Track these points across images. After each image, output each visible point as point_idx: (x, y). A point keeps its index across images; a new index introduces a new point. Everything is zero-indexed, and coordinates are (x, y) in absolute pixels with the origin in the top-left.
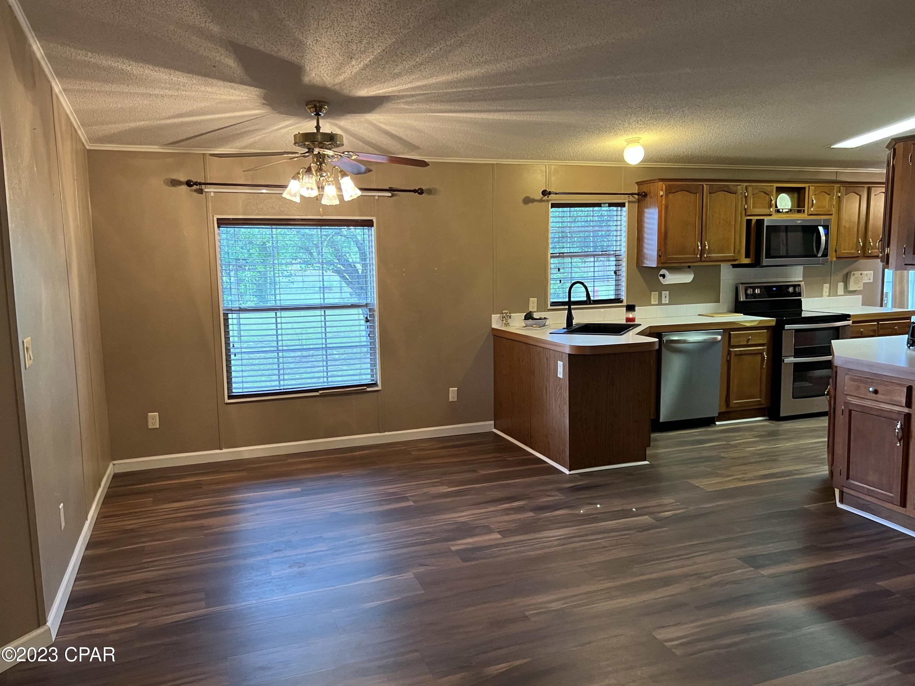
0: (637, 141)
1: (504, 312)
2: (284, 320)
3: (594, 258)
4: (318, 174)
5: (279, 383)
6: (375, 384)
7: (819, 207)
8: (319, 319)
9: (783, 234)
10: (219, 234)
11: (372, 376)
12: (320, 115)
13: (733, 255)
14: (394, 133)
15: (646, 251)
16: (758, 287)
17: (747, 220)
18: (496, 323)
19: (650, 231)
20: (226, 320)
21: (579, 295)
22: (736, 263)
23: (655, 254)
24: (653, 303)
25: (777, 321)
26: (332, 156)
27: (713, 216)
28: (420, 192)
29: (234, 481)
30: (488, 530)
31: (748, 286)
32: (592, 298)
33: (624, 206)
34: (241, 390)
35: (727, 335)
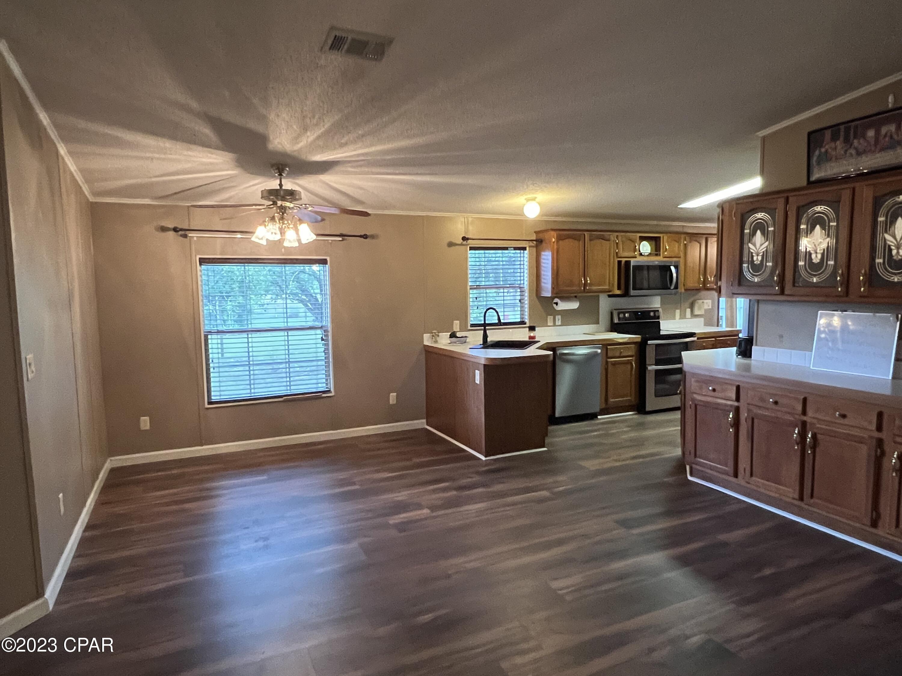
0: (534, 199)
1: (433, 332)
2: (254, 340)
3: (504, 289)
4: (281, 222)
5: (251, 391)
6: (329, 391)
7: (670, 252)
8: (283, 338)
9: (645, 272)
10: (201, 271)
11: (327, 384)
12: (282, 175)
13: (608, 287)
15: (543, 284)
16: (627, 312)
17: (618, 261)
18: (427, 341)
19: (545, 269)
20: (206, 340)
21: (492, 318)
22: (610, 293)
23: (550, 286)
24: (549, 324)
25: (642, 338)
26: (293, 208)
27: (593, 258)
28: (365, 237)
29: (213, 471)
30: (419, 506)
31: (621, 311)
32: (502, 321)
33: (526, 250)
34: (218, 398)
35: (605, 349)
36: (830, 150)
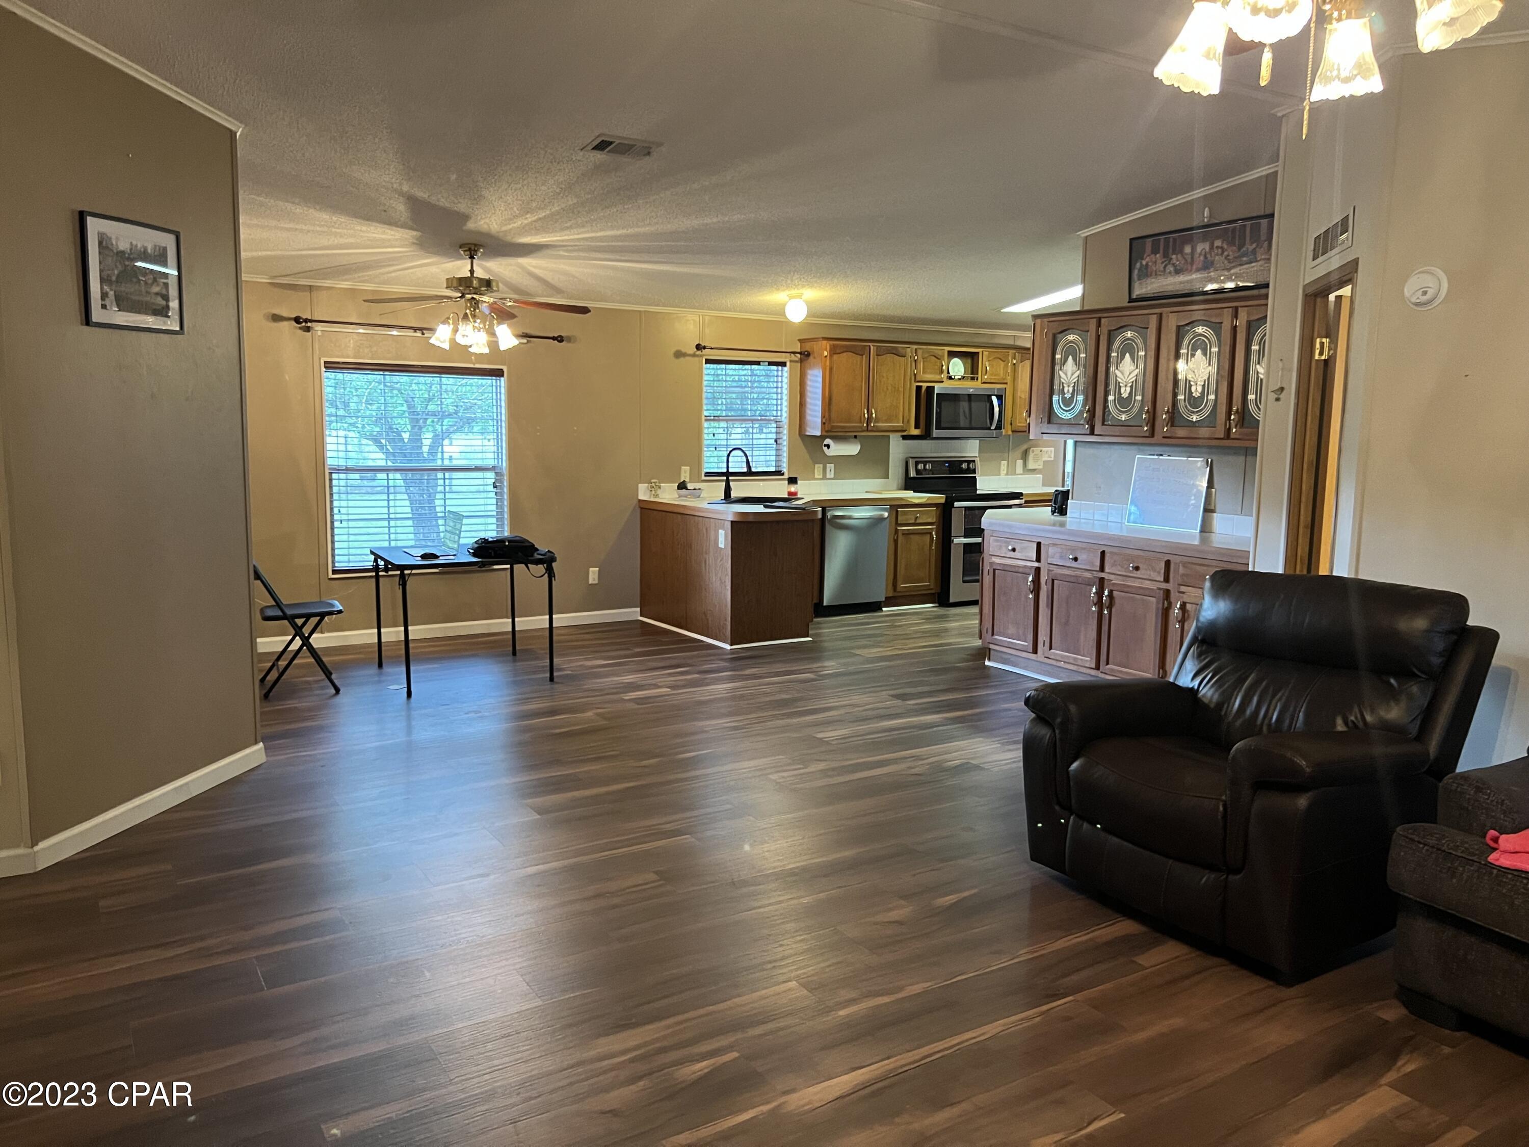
0: (800, 297)
1: (653, 481)
3: (755, 423)
7: (992, 375)
10: (326, 380)
12: (474, 258)
13: (901, 424)
14: (541, 275)
15: (808, 418)
16: (928, 462)
17: (917, 387)
18: (643, 493)
19: (812, 395)
20: (331, 481)
21: (738, 465)
22: (906, 434)
23: (819, 420)
24: (816, 476)
25: (947, 498)
26: (486, 302)
27: (880, 382)
28: (560, 339)
31: (921, 461)
32: (752, 470)
33: (785, 366)
34: (343, 564)
35: (894, 512)
36: (1150, 264)
